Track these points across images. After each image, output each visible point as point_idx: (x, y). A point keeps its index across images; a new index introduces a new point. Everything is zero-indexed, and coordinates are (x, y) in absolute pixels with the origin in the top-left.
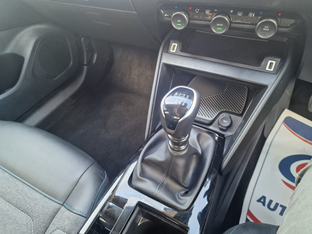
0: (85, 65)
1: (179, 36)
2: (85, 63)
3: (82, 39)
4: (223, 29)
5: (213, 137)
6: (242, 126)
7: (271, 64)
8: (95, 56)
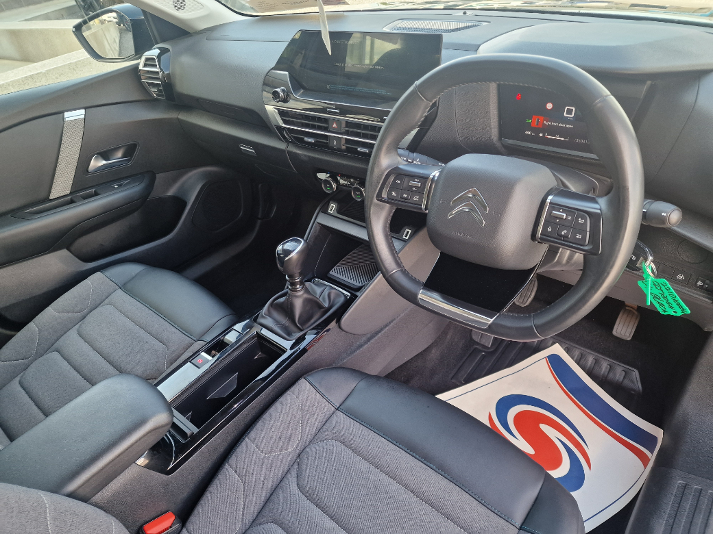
0: (259, 219)
2: (259, 216)
7: (408, 232)
8: (275, 209)
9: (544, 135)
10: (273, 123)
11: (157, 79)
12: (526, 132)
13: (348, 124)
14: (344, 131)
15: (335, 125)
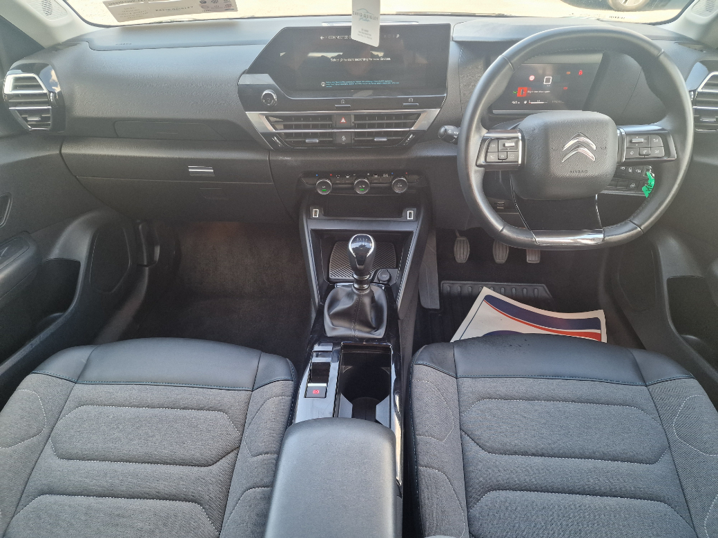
0: (146, 266)
1: (321, 202)
2: (145, 263)
3: (140, 227)
4: (365, 190)
5: (381, 287)
6: (401, 276)
7: (410, 213)
8: (158, 250)
9: (528, 102)
10: (260, 130)
11: (48, 103)
12: (514, 103)
13: (357, 117)
14: (353, 125)
15: (343, 121)
